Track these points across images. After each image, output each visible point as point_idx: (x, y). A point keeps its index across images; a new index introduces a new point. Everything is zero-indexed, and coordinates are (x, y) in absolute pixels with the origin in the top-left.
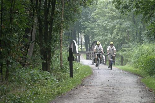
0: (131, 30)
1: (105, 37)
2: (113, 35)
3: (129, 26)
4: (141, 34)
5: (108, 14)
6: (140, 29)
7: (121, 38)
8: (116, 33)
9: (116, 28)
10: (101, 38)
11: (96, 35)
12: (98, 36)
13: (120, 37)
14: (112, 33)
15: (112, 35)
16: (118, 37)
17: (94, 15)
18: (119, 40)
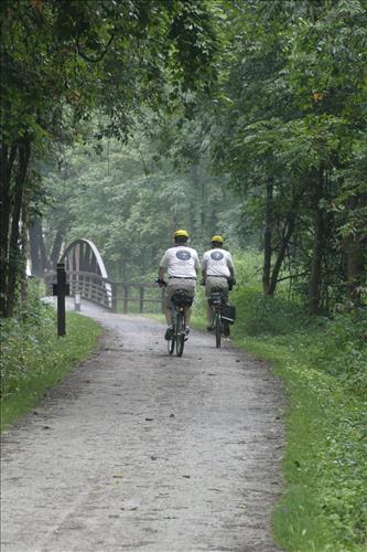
0: (185, 206)
1: (104, 228)
2: (129, 220)
3: (183, 194)
4: (215, 219)
5: (114, 155)
6: (215, 203)
7: (153, 232)
8: (138, 214)
9: (139, 200)
10: (93, 229)
11: (73, 218)
12: (81, 222)
13: (152, 227)
14: (126, 216)
15: (125, 220)
16: (145, 227)
17: (70, 157)
18: (148, 238)
